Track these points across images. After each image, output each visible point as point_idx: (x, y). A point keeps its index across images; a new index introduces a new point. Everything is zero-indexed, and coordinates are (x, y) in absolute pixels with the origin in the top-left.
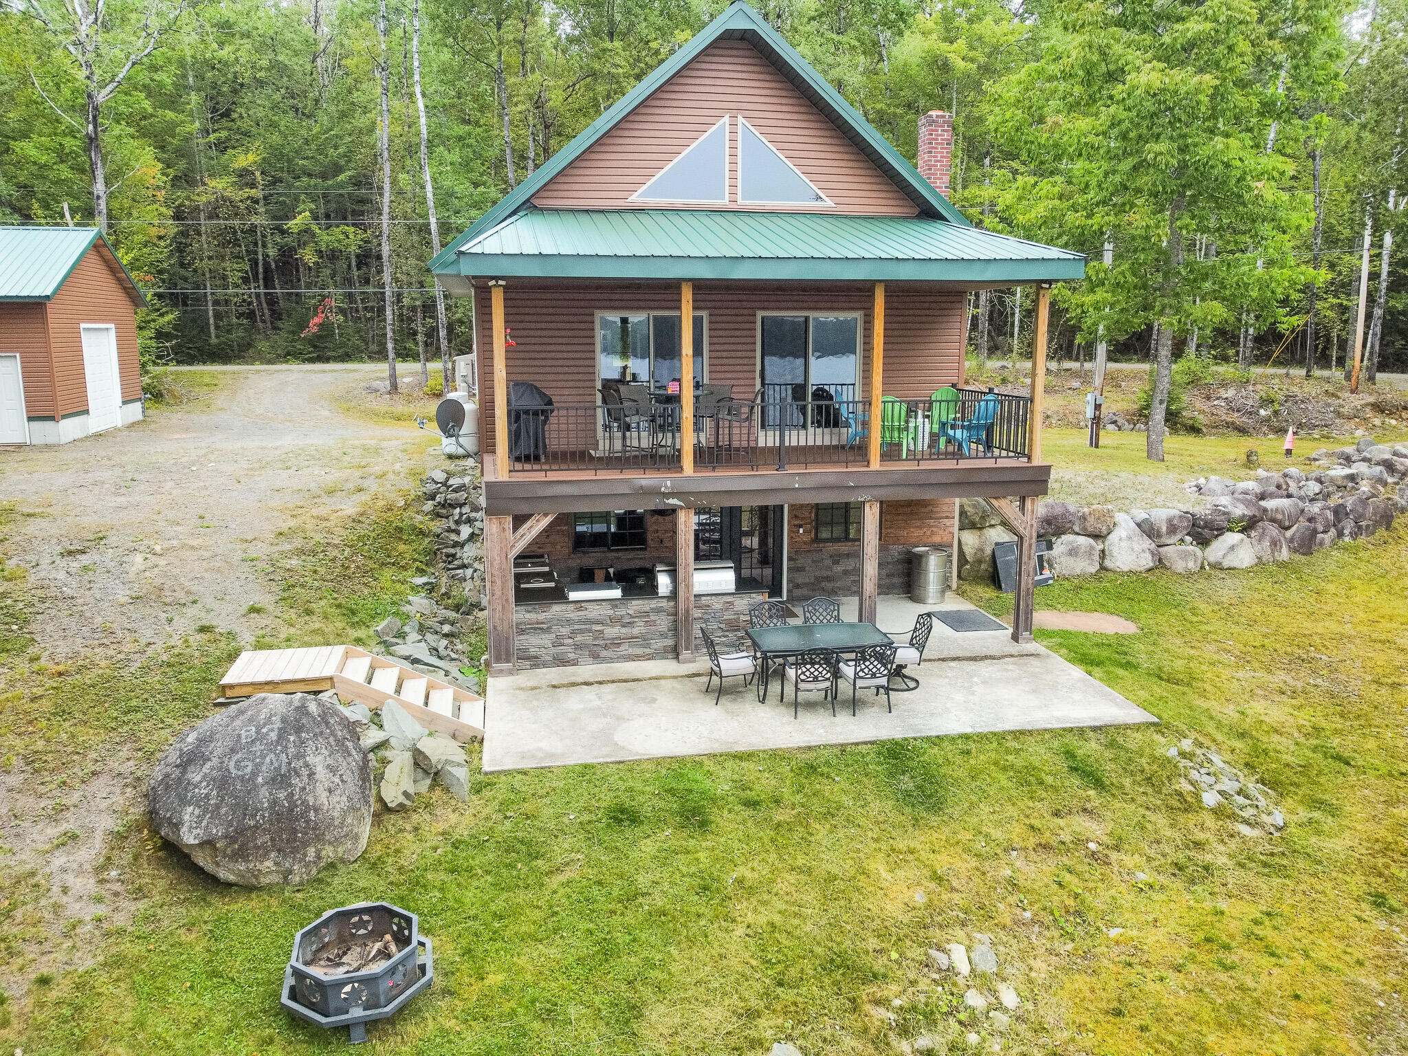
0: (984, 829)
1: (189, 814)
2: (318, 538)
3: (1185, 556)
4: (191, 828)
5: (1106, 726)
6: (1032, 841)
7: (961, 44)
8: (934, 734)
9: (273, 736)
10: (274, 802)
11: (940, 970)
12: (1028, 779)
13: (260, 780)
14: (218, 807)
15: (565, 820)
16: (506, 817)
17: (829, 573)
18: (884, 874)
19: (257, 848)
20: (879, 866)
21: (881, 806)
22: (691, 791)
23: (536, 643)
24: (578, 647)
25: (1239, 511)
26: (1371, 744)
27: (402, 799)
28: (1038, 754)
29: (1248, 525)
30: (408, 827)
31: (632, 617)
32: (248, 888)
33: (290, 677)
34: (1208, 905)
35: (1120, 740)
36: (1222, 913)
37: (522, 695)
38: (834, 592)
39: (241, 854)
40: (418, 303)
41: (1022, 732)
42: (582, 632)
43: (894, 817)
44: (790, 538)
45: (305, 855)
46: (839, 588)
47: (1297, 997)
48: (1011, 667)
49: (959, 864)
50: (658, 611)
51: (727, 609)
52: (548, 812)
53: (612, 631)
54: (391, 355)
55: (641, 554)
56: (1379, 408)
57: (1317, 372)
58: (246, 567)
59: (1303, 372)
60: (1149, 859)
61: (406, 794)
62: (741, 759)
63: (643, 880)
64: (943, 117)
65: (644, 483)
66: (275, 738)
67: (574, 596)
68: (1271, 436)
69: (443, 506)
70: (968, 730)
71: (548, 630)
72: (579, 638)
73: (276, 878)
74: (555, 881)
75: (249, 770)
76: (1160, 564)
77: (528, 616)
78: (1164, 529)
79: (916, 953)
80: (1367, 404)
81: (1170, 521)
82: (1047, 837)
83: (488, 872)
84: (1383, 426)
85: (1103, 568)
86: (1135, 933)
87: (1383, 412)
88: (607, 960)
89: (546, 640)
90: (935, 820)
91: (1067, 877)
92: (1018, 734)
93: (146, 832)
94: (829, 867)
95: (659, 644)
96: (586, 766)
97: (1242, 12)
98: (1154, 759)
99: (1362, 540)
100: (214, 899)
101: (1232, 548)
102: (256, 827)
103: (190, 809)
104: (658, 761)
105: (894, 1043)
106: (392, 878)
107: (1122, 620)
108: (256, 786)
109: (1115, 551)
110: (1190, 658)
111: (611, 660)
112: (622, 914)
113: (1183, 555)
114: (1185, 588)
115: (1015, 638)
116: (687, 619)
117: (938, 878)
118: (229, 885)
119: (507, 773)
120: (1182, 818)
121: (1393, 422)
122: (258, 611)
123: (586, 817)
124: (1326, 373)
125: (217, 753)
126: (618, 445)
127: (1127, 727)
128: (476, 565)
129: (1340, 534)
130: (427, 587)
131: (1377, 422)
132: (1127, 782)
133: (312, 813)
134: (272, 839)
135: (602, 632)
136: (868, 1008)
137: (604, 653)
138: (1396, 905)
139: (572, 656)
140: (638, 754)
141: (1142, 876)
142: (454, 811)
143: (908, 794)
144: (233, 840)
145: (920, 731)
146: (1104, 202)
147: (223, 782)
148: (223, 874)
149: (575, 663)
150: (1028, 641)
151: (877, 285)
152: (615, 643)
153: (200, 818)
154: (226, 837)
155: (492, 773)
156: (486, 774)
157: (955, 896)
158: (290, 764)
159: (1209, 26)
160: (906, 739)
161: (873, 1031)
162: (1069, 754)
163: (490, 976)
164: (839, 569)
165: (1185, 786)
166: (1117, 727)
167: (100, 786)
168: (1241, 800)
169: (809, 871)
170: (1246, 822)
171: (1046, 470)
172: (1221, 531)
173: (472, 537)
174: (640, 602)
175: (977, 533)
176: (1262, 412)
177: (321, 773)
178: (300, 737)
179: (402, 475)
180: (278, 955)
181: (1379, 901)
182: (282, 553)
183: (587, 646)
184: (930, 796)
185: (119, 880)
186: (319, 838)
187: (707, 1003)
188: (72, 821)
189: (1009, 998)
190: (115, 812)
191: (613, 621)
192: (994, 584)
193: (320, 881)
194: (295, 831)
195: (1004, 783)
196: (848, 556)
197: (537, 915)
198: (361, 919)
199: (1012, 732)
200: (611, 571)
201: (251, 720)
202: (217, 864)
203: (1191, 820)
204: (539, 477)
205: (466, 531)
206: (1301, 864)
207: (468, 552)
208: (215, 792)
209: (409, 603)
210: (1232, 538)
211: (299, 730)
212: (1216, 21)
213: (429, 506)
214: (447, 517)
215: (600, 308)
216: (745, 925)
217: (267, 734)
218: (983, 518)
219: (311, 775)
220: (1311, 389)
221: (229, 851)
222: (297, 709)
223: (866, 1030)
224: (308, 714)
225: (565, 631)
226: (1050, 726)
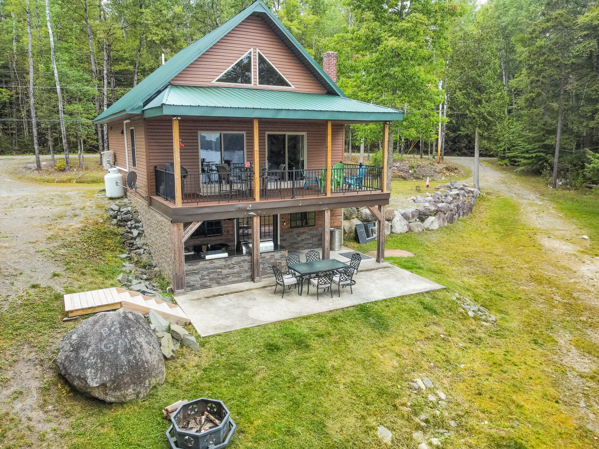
0: (406, 334)
1: (89, 373)
2: (69, 239)
3: (418, 226)
4: (92, 379)
5: (430, 291)
6: (423, 337)
7: (295, 22)
8: (374, 300)
9: (118, 331)
10: (129, 361)
11: (416, 389)
12: (412, 313)
13: (119, 352)
14: (102, 367)
15: (249, 352)
16: (222, 355)
17: (296, 241)
18: (380, 357)
19: (125, 384)
20: (376, 353)
21: (366, 331)
22: (294, 334)
23: (192, 279)
24: (211, 280)
25: (433, 208)
26: (505, 289)
27: (172, 354)
28: (412, 304)
29: (436, 213)
30: (178, 365)
31: (233, 264)
32: (121, 404)
33: (100, 304)
34: (487, 351)
35: (436, 296)
36: (493, 353)
37: (196, 303)
38: (298, 248)
39: (118, 388)
40: (49, 126)
41: (403, 296)
42: (212, 272)
43: (373, 334)
44: (281, 227)
45: (145, 384)
46: (300, 247)
47: (531, 378)
48: (383, 272)
49: (403, 349)
50: (244, 261)
51: (272, 258)
52: (239, 350)
53: (225, 271)
54: (37, 152)
55: (220, 238)
56: (448, 169)
57: (424, 156)
58: (39, 255)
59: (419, 156)
60: (461, 338)
61: (173, 351)
62: (307, 319)
63: (295, 373)
64: (334, 54)
65: (240, 206)
66: (119, 332)
67: (208, 257)
68: (414, 180)
69: (121, 221)
70: (385, 298)
71: (198, 273)
72: (211, 275)
73: (133, 397)
74: (257, 378)
75: (112, 348)
76: (410, 230)
77: (189, 267)
78: (411, 216)
79: (405, 384)
80: (444, 168)
81: (412, 213)
82: (427, 335)
83: (226, 379)
84: (450, 176)
85: (392, 232)
86: (469, 365)
87: (449, 170)
88: (299, 407)
89: (197, 277)
90: (388, 333)
91: (439, 349)
92: (402, 297)
93: (59, 385)
94: (360, 356)
95: (245, 275)
96: (246, 329)
97: (421, 19)
98: (449, 301)
99: (465, 217)
100: (106, 411)
101: (432, 222)
102: (123, 374)
103: (89, 370)
104: (274, 323)
105: (414, 419)
106: (184, 389)
107: (406, 252)
108: (118, 355)
109: (396, 226)
110: (436, 264)
111: (225, 284)
112: (293, 387)
113: (417, 226)
114: (419, 238)
115: (378, 261)
116: (257, 264)
117: (398, 355)
118: (111, 403)
119: (213, 336)
120: (465, 322)
121: (453, 174)
122: (58, 275)
123: (257, 350)
124: (427, 157)
125: (93, 342)
126: (217, 190)
127: (437, 291)
128: (144, 247)
129: (459, 216)
130: (128, 258)
131: (448, 174)
132: (444, 311)
133: (146, 364)
134: (131, 379)
135: (221, 272)
136: (401, 408)
137: (222, 281)
138: (542, 343)
139: (208, 284)
140: (264, 322)
141: (461, 345)
142: (195, 356)
143: (374, 325)
144: (114, 382)
145: (368, 300)
146: (371, 89)
147: (101, 356)
148: (109, 399)
149: (210, 287)
150: (383, 262)
151: (329, 122)
152: (227, 276)
153: (96, 374)
154: (111, 381)
155: (206, 337)
156: (203, 338)
157: (406, 361)
158: (130, 343)
159: (410, 24)
160: (364, 304)
161: (406, 416)
162: (422, 303)
163: (255, 422)
164: (300, 239)
165: (461, 310)
166: (433, 291)
167: (21, 367)
168: (480, 313)
169: (354, 359)
170: (484, 321)
171: (389, 194)
172: (428, 216)
173: (139, 235)
174: (237, 258)
175: (348, 221)
176: (410, 171)
177: (145, 346)
178: (130, 330)
179: (94, 208)
180: (152, 430)
181: (536, 342)
182: (54, 247)
183: (215, 279)
184: (383, 324)
185: (54, 410)
186: (150, 375)
187: (346, 417)
188: (15, 385)
189: (443, 396)
190: (37, 378)
191: (225, 267)
192: (356, 241)
193: (153, 395)
194: (140, 374)
195: (405, 316)
196: (303, 233)
197: (258, 394)
198: (193, 407)
199: (400, 297)
200: (209, 245)
201: (104, 325)
202: (106, 394)
203: (467, 322)
204: (195, 205)
205: (135, 232)
206: (507, 333)
207: (138, 242)
208: (99, 361)
209: (124, 266)
210: (431, 218)
211: (129, 327)
212: (412, 22)
213: (115, 221)
214: (124, 226)
215: (201, 130)
216: (342, 384)
217: (114, 331)
218: (350, 215)
219: (141, 347)
220: (425, 163)
221: (112, 387)
222: (123, 317)
223: (403, 416)
224: (129, 319)
225: (205, 273)
226: (411, 293)
